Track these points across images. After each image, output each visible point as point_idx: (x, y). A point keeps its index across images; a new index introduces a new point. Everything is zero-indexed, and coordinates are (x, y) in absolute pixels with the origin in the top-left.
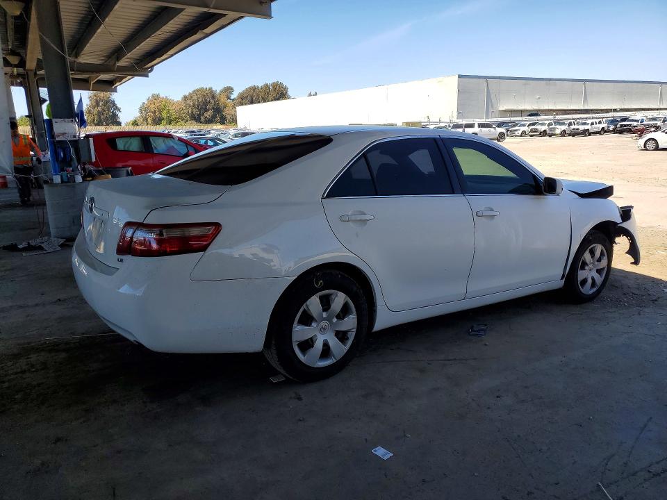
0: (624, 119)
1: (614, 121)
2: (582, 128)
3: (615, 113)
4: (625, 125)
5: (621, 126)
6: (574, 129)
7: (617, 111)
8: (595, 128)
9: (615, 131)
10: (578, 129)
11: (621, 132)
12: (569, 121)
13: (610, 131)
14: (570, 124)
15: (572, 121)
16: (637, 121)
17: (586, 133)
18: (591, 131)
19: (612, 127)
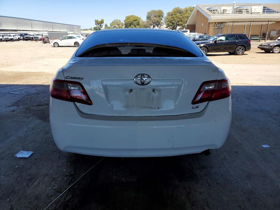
0: (26, 34)
1: (21, 35)
2: (10, 38)
3: (20, 32)
4: (28, 37)
5: (26, 37)
6: (6, 38)
7: (21, 31)
8: (15, 38)
9: (24, 39)
10: (8, 38)
11: (26, 40)
12: (2, 34)
13: (22, 40)
14: (3, 36)
15: (3, 34)
16: (32, 35)
17: (12, 40)
18: (14, 39)
19: (22, 38)
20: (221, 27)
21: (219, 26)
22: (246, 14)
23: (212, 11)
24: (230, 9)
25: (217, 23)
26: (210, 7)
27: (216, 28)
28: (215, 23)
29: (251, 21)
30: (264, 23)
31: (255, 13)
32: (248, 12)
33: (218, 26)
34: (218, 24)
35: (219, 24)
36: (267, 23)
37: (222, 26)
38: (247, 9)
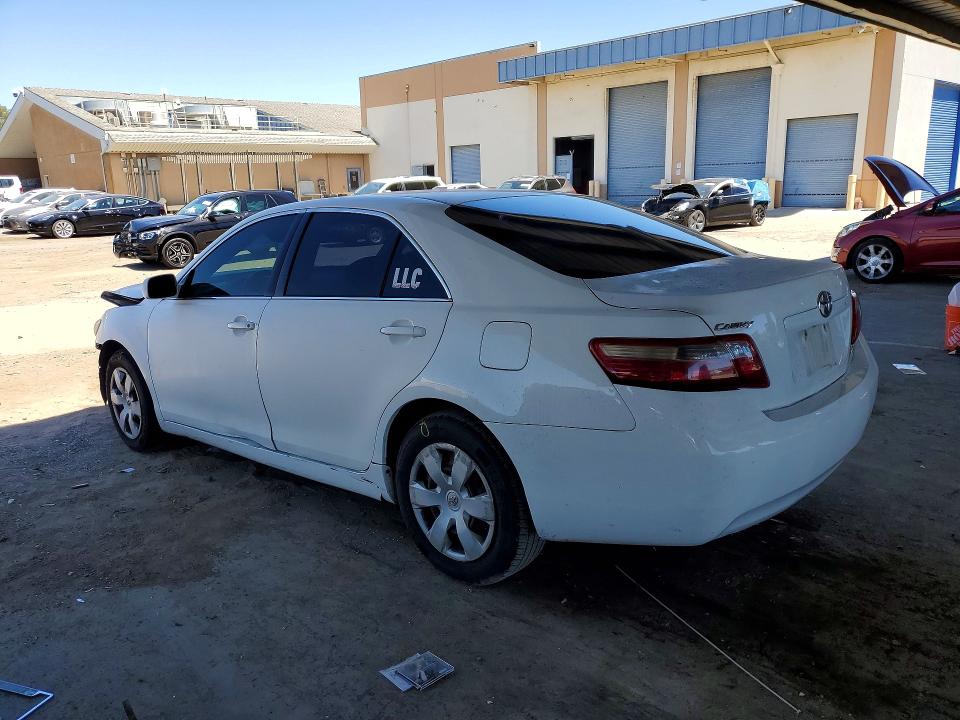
20: (151, 168)
21: (144, 165)
22: (210, 130)
23: (100, 112)
24: (160, 113)
25: (134, 156)
26: (87, 100)
27: (136, 170)
28: (129, 155)
29: (248, 153)
30: (281, 159)
31: (242, 128)
32: (215, 124)
33: (139, 164)
34: (139, 160)
35: (144, 160)
36: (290, 158)
37: (153, 164)
38: (211, 116)
